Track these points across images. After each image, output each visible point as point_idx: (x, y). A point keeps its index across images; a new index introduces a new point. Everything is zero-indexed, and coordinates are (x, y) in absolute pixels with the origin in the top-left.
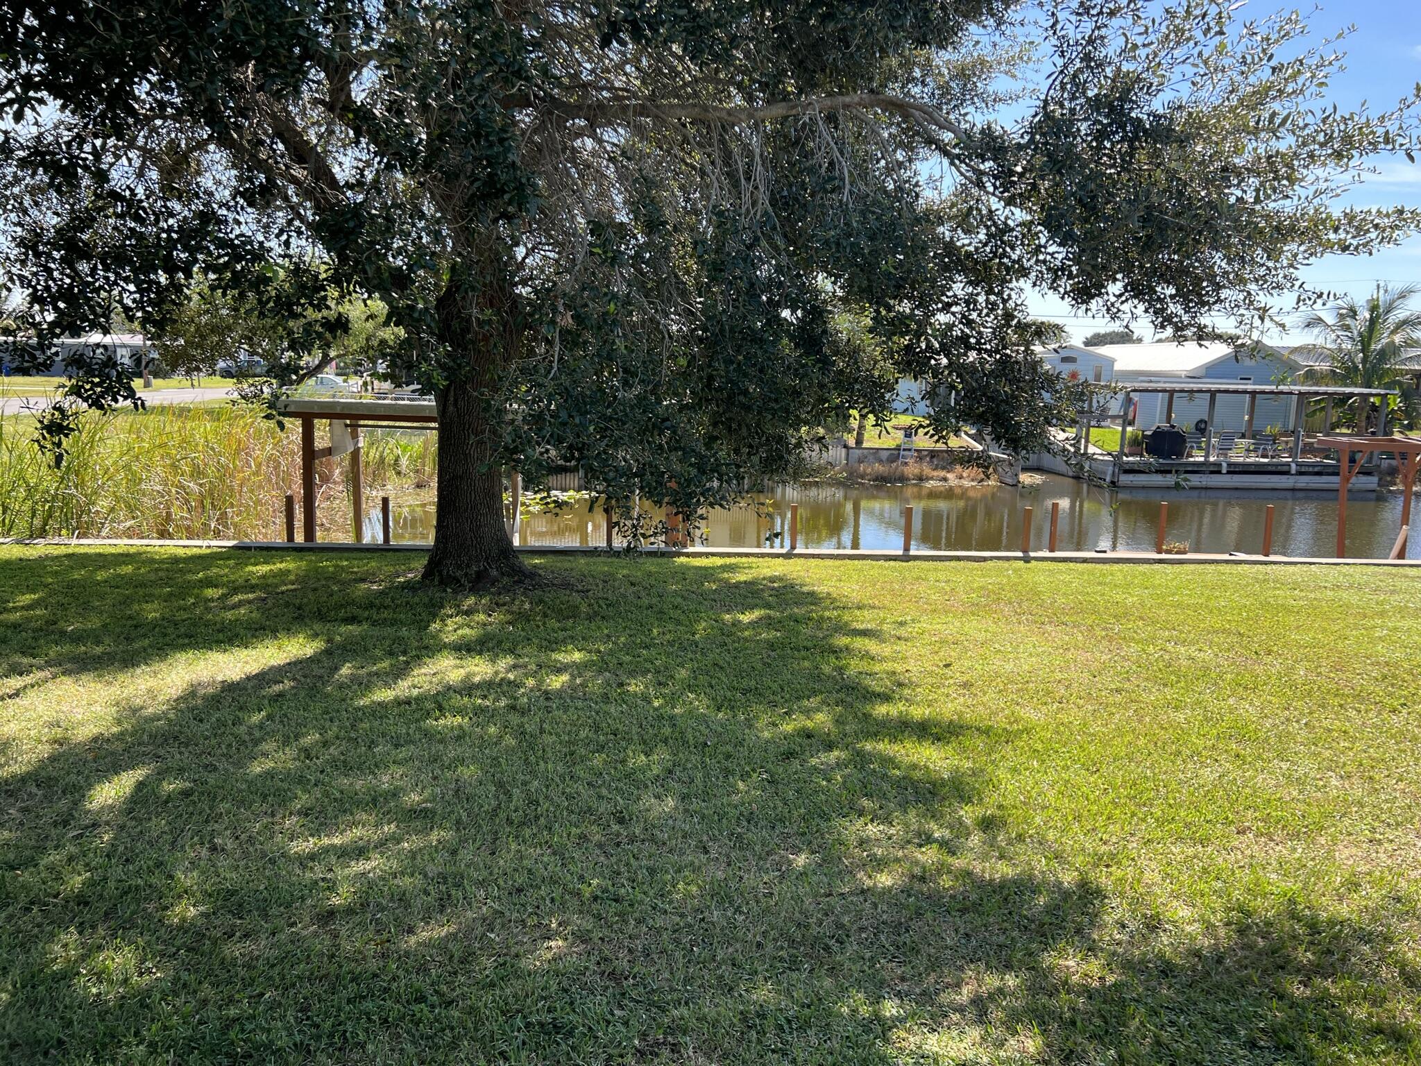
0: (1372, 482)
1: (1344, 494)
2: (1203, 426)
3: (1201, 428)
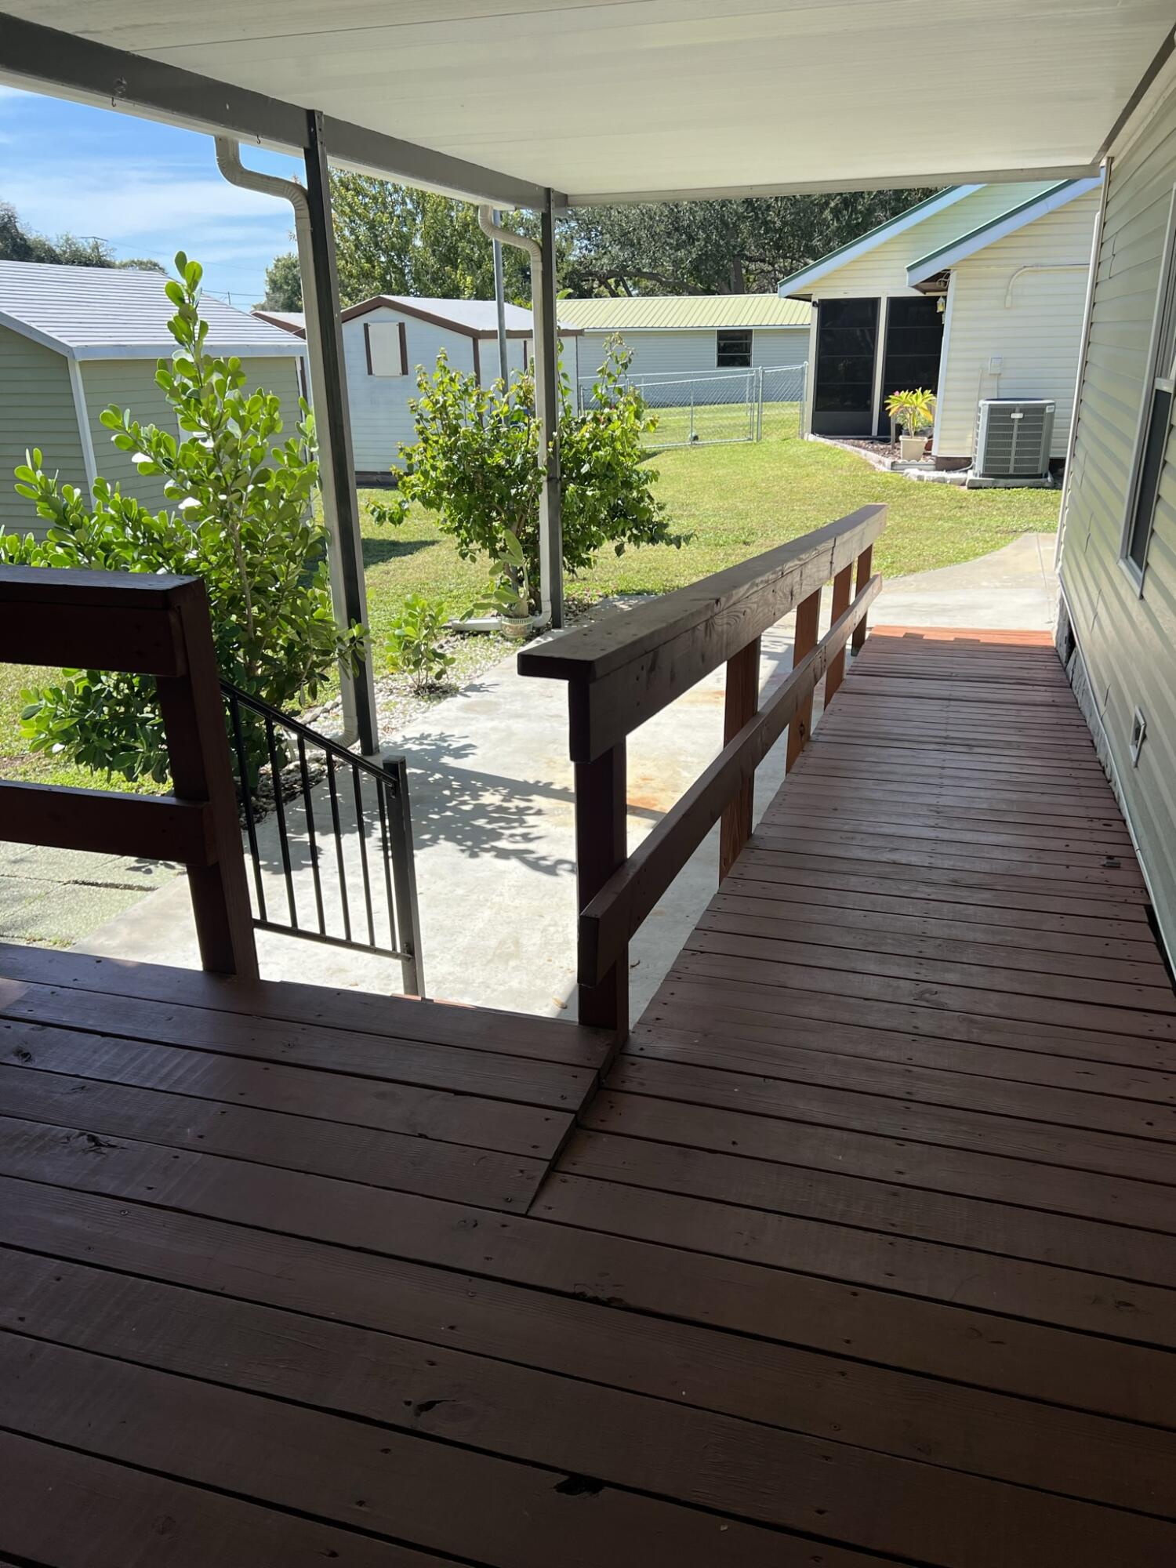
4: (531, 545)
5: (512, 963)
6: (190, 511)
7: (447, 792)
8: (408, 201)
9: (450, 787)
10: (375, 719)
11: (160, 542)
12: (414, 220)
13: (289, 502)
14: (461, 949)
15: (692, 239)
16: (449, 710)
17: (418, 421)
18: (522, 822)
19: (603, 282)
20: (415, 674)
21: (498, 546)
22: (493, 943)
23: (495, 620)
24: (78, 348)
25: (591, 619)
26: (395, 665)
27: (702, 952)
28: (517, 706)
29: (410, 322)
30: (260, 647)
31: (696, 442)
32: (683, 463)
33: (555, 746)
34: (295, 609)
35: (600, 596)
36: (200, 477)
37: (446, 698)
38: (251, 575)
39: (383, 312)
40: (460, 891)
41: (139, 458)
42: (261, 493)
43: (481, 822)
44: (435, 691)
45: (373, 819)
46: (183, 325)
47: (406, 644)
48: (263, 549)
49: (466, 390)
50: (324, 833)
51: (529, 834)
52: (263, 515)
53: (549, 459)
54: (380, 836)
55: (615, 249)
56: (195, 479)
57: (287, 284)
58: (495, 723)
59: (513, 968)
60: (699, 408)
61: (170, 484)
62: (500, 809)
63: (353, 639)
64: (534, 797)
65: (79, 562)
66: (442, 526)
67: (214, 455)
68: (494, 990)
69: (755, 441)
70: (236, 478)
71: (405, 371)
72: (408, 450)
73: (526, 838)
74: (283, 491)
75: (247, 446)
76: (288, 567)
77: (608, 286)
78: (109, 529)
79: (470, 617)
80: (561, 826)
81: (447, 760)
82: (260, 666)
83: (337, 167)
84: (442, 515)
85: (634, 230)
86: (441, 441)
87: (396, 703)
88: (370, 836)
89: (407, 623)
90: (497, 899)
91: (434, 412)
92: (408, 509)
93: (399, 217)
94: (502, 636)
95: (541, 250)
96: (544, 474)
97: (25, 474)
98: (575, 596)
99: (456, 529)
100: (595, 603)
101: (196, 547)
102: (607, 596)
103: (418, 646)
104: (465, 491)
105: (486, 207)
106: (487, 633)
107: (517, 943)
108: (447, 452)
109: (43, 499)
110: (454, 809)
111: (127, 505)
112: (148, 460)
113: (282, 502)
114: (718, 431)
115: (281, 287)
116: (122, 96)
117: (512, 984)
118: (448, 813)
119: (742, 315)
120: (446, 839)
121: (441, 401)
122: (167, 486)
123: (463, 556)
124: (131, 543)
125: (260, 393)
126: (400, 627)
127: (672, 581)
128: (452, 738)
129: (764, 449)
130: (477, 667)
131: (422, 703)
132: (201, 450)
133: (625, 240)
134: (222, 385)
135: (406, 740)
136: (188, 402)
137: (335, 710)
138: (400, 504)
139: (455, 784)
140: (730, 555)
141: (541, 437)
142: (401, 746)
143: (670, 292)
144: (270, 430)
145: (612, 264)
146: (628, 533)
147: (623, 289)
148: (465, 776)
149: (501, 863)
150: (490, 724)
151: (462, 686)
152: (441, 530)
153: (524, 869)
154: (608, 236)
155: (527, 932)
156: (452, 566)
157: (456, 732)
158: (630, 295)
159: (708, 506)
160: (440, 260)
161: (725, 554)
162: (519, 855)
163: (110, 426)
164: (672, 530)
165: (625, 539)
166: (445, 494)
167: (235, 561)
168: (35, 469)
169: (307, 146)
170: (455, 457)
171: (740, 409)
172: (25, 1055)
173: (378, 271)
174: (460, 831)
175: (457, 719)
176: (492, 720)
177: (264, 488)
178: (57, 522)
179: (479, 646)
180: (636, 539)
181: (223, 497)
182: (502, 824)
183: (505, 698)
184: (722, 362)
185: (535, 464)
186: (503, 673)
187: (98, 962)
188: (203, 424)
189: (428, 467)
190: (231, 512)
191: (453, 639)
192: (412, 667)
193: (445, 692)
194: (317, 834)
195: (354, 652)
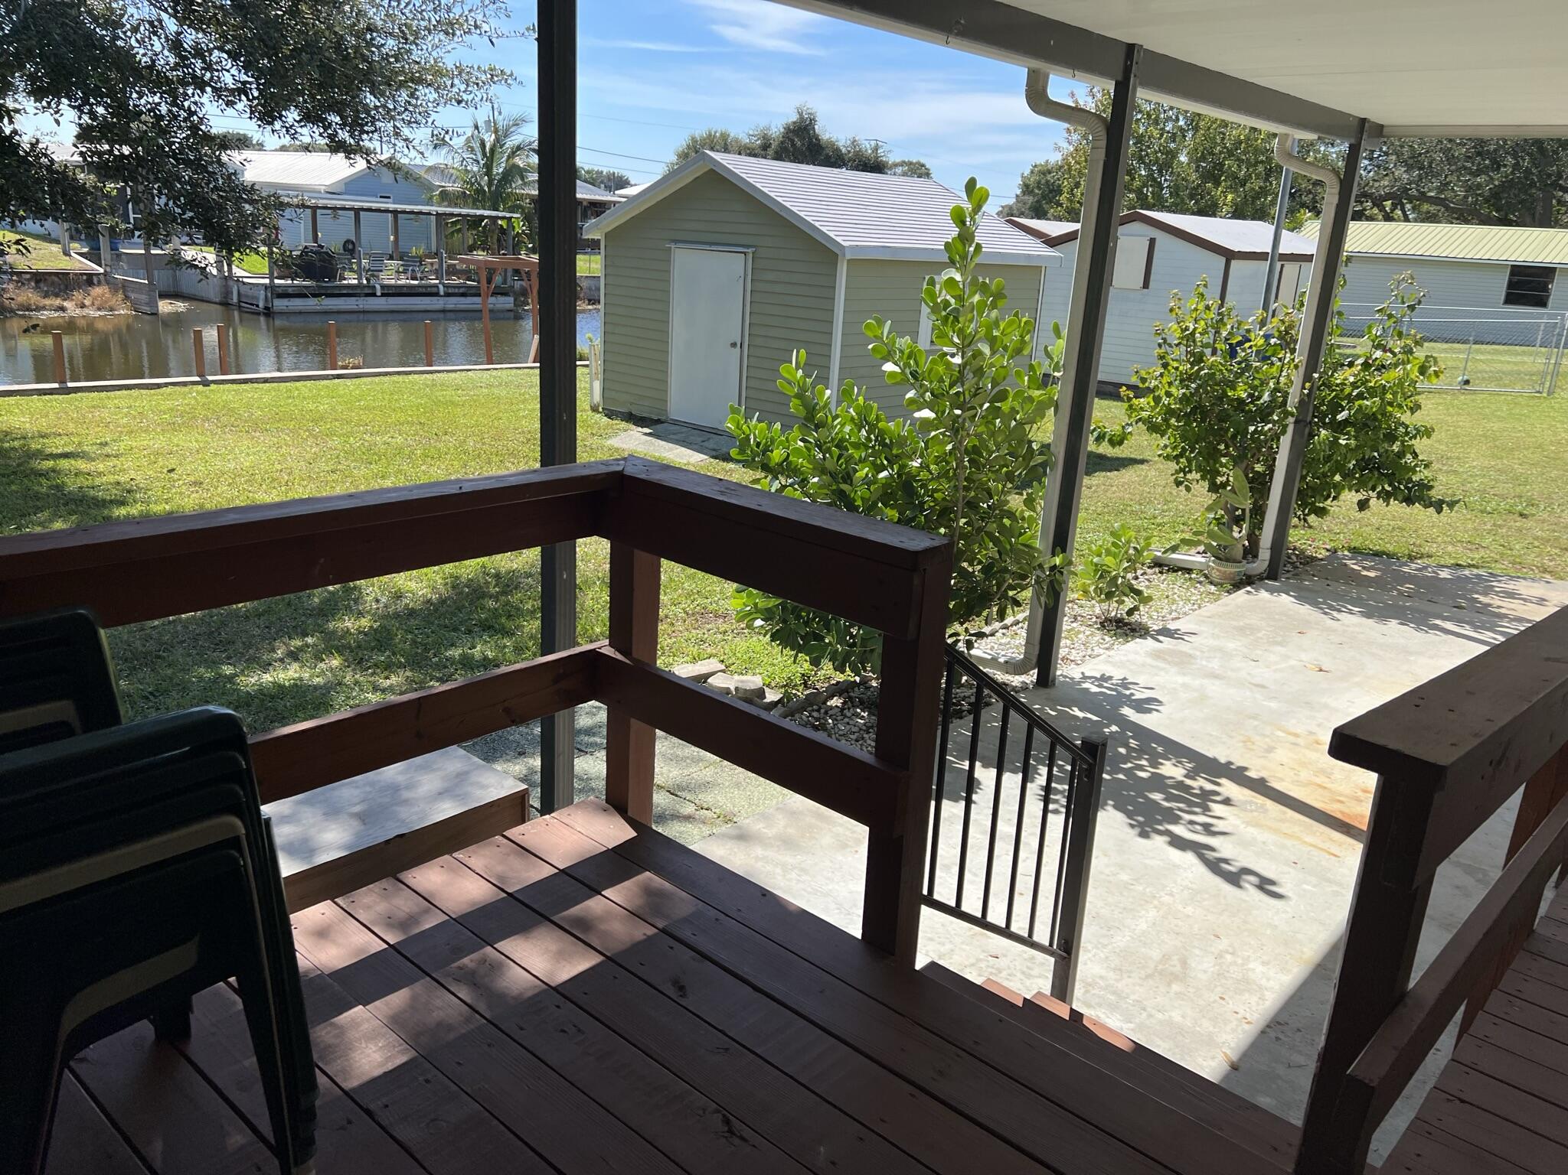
0: (507, 302)
1: (486, 315)
2: (350, 247)
3: (350, 248)
4: (1260, 485)
5: (1175, 987)
6: (925, 422)
7: (1122, 750)
8: (1181, 118)
9: (1126, 746)
10: (1058, 647)
11: (890, 447)
12: (1184, 136)
13: (1020, 424)
14: (1117, 950)
15: (1497, 165)
16: (1137, 653)
17: (1160, 345)
18: (1206, 810)
19: (1378, 203)
20: (1105, 606)
21: (1219, 480)
22: (1156, 954)
23: (1199, 559)
24: (851, 247)
25: (1314, 576)
26: (1086, 592)
27: (1462, 1101)
28: (1215, 665)
29: (1161, 237)
30: (960, 560)
31: (1467, 387)
32: (1448, 409)
33: (1256, 723)
34: (1002, 528)
35: (1328, 550)
36: (941, 391)
37: (1134, 637)
38: (967, 489)
39: (1136, 227)
40: (1124, 877)
41: (889, 367)
42: (995, 412)
43: (1157, 796)
44: (1124, 628)
45: (1040, 762)
46: (959, 246)
47: (1101, 572)
48: (984, 466)
49: (1222, 320)
50: (985, 766)
51: (1211, 825)
52: (992, 434)
53: (1301, 402)
54: (1044, 784)
55: (1400, 172)
56: (936, 392)
57: (1039, 188)
58: (1187, 680)
59: (1176, 994)
60: (1477, 346)
61: (911, 394)
62: (1180, 786)
63: (1053, 568)
64: (1223, 781)
65: (814, 456)
66: (1160, 452)
67: (959, 372)
68: (1150, 1016)
69: (1545, 395)
70: (975, 395)
71: (1146, 285)
72: (1143, 374)
73: (1207, 829)
74: (1018, 413)
75: (992, 365)
76: (1004, 486)
77: (1382, 209)
78: (847, 429)
79: (1174, 552)
80: (1253, 826)
81: (1127, 711)
82: (955, 578)
83: (1145, 98)
84: (1164, 441)
85: (1427, 152)
86: (1181, 368)
87: (1079, 632)
88: (1032, 781)
89: (1108, 553)
90: (1166, 899)
91: (1182, 338)
92: (1130, 433)
93: (1168, 132)
94: (1206, 576)
95: (1341, 181)
96: (1293, 416)
97: (789, 372)
98: (1298, 544)
99: (1177, 458)
100: (1320, 556)
101: (921, 456)
102: (1336, 551)
103: (1116, 578)
104: (1195, 421)
105: (1287, 135)
106: (1189, 571)
107: (1184, 963)
108: (1185, 380)
109: (799, 396)
110: (1128, 772)
111: (868, 408)
112: (897, 369)
113: (1013, 423)
114: (1497, 378)
115: (1032, 191)
116: (957, 35)
117: (1173, 1014)
118: (1121, 776)
119: (1548, 250)
120: (1115, 807)
121: (1192, 327)
122: (908, 396)
123: (1178, 483)
124: (863, 444)
125: (1016, 315)
126: (1099, 555)
127: (1420, 546)
128: (1136, 687)
129: (1557, 406)
130: (1174, 608)
131: (1107, 638)
132: (948, 365)
133: (1413, 162)
134: (982, 304)
135: (1085, 678)
136: (946, 318)
137: (1014, 628)
138: (1123, 427)
139: (1133, 743)
140: (1500, 526)
141: (1297, 377)
142: (1079, 683)
143: (1457, 219)
144: (1018, 351)
145: (1393, 186)
146: (1379, 488)
147: (1400, 212)
148: (1146, 736)
149: (1175, 854)
150: (1180, 679)
151: (1155, 627)
152: (1159, 456)
153: (1201, 869)
154: (1394, 157)
155: (1197, 952)
156: (1159, 490)
157: (1142, 680)
158: (1407, 220)
159: (1475, 463)
160: (1202, 177)
161: (1494, 525)
162: (1197, 849)
163: (870, 334)
164: (1435, 494)
165: (1373, 494)
166: (1173, 421)
167: (954, 474)
168: (798, 367)
169: (1120, 78)
170: (1193, 385)
171: (1524, 353)
172: (682, 988)
173: (1137, 183)
174: (1132, 801)
175: (1143, 665)
176: (1184, 674)
177: (1000, 408)
178: (806, 419)
179: (1178, 584)
180: (1385, 496)
181: (958, 412)
182: (1181, 805)
183: (1203, 652)
184: (1511, 299)
185: (1284, 403)
186: (1203, 621)
187: (764, 895)
188: (956, 340)
189: (1162, 393)
190: (963, 428)
191: (1149, 571)
192: (1103, 596)
193: (1133, 630)
194: (978, 764)
195: (1051, 582)
